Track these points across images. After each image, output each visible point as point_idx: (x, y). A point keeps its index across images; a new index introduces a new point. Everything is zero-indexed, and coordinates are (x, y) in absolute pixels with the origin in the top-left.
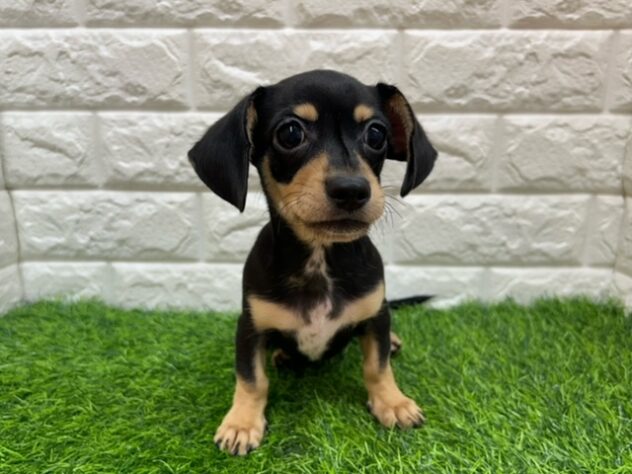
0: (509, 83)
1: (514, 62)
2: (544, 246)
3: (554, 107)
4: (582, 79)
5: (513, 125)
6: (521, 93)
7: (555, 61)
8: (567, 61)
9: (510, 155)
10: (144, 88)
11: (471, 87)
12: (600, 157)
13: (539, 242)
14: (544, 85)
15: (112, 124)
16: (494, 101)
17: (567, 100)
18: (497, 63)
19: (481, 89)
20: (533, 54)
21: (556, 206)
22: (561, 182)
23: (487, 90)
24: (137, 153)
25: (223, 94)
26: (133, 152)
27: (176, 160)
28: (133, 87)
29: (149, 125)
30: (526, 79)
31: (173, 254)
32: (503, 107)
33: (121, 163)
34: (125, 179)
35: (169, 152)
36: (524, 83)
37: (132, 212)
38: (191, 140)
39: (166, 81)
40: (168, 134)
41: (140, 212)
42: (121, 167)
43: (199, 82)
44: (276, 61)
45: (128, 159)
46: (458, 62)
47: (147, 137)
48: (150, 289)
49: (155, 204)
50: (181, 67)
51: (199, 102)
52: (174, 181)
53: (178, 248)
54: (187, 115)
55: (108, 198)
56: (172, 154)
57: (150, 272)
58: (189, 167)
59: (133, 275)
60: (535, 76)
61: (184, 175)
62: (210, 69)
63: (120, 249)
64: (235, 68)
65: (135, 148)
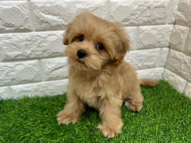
0: (141, 17)
1: (143, 10)
2: (148, 64)
3: (153, 23)
4: (162, 14)
5: (142, 30)
6: (144, 20)
7: (155, 9)
8: (158, 9)
9: (140, 39)
10: (13, 25)
11: (130, 19)
12: (164, 38)
13: (146, 63)
14: (151, 17)
16: (136, 23)
17: (157, 21)
18: (138, 10)
19: (133, 19)
20: (149, 7)
21: (152, 52)
22: (153, 46)
23: (135, 19)
24: (14, 49)
25: (45, 25)
26: (12, 49)
27: (30, 50)
28: (8, 24)
29: (18, 38)
30: (146, 15)
31: (33, 81)
32: (139, 24)
33: (8, 53)
34: (10, 58)
35: (27, 47)
36: (146, 16)
37: (15, 69)
38: (34, 42)
39: (22, 22)
40: (26, 41)
41: (18, 69)
42: (8, 54)
43: (35, 21)
44: (64, 12)
45: (11, 51)
46: (126, 10)
47: (17, 42)
48: (26, 93)
49: (24, 65)
50: (27, 16)
51: (36, 28)
52: (30, 57)
53: (34, 78)
54: (32, 33)
55: (4, 65)
56: (28, 48)
57: (25, 87)
58: (35, 52)
59: (19, 89)
60: (149, 14)
61: (34, 54)
62: (39, 16)
63: (12, 81)
64: (49, 15)
65: (13, 47)
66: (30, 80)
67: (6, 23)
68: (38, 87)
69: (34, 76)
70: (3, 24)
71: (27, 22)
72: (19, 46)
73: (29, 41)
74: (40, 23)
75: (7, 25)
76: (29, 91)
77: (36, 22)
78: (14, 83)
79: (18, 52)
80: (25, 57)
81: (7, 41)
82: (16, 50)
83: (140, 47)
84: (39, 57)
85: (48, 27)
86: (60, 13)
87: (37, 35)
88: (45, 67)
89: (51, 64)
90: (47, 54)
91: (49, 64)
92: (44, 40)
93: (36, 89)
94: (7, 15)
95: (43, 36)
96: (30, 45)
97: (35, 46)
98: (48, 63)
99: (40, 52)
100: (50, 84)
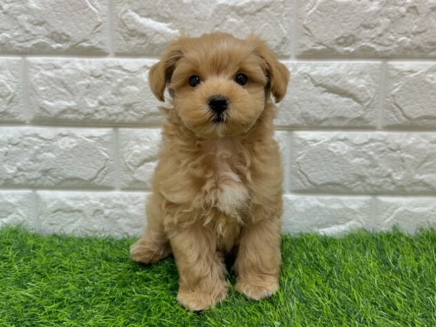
0: (392, 33)
1: (397, 14)
2: (425, 177)
5: (397, 70)
6: (402, 41)
7: (433, 13)
9: (393, 96)
10: (68, 36)
11: (359, 37)
13: (421, 174)
14: (423, 34)
15: (39, 67)
16: (379, 49)
18: (382, 15)
19: (368, 38)
20: (414, 7)
23: (373, 39)
24: (61, 93)
25: (138, 41)
26: (57, 92)
27: (95, 99)
28: (58, 34)
29: (72, 69)
30: (407, 29)
31: (92, 182)
32: (388, 54)
33: (47, 102)
34: (49, 116)
35: (89, 92)
36: (406, 33)
37: (55, 146)
38: (109, 82)
39: (88, 30)
40: (89, 77)
41: (62, 145)
42: (46, 105)
43: (117, 31)
44: (185, 13)
45: (53, 98)
46: (347, 14)
47: (70, 78)
48: (71, 214)
49: (76, 138)
50: (101, 18)
51: (116, 48)
52: (93, 118)
53: (96, 177)
54: (107, 60)
55: (34, 132)
56: (92, 94)
57: (71, 199)
58: (107, 105)
59: (55, 202)
60: (416, 27)
61: (102, 112)
62: (126, 20)
63: (44, 178)
64: (149, 19)
65: (59, 88)
66: (86, 179)
67: (54, 33)
68: (102, 205)
69: (96, 171)
70: (47, 34)
71: (98, 32)
72: (72, 86)
73: (97, 77)
74: (127, 35)
75: (55, 35)
76: (80, 211)
77: (117, 33)
78: (47, 182)
79: (69, 101)
80: (83, 116)
81: (49, 74)
82: (64, 98)
83: (396, 119)
84: (114, 120)
85: (144, 46)
86: (176, 15)
87: (117, 64)
88: (126, 149)
89: (142, 141)
90: (134, 114)
91: (137, 144)
92: (131, 78)
93: (96, 208)
94: (59, 13)
95: (129, 69)
96: (99, 88)
97: (109, 92)
98: (133, 140)
99: (119, 107)
100: (133, 199)
